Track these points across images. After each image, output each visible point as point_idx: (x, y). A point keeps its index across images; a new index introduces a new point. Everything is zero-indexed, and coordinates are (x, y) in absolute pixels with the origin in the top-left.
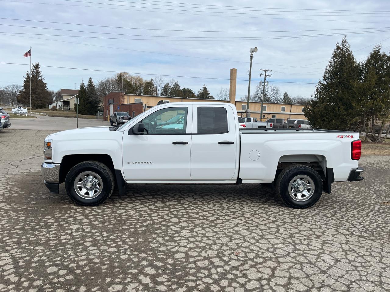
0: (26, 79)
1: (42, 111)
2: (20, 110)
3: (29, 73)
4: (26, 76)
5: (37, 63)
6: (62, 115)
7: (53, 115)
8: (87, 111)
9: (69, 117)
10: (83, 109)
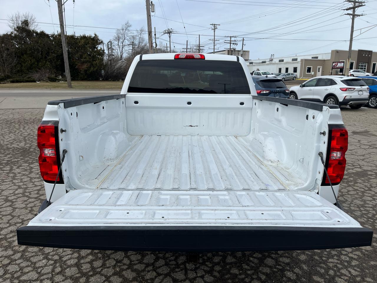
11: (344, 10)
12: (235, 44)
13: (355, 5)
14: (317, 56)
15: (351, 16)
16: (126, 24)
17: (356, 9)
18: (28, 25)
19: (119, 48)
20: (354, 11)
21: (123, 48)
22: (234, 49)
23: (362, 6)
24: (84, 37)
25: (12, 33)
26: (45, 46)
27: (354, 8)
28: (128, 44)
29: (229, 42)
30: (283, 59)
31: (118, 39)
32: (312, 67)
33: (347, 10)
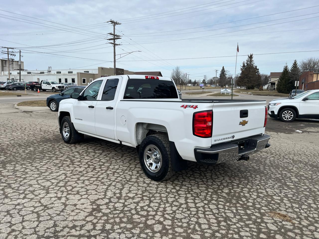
0: (243, 67)
1: (249, 91)
2: (226, 90)
3: (245, 62)
4: (242, 65)
5: (252, 54)
6: (264, 94)
7: (257, 94)
8: (287, 90)
9: (270, 95)
10: (283, 89)
11: (108, 39)
12: (13, 55)
13: (114, 37)
14: (88, 71)
15: (113, 45)
17: (116, 40)
20: (114, 42)
22: (12, 60)
23: (119, 38)
27: (114, 39)
29: (7, 52)
30: (60, 71)
32: (86, 79)
33: (110, 40)
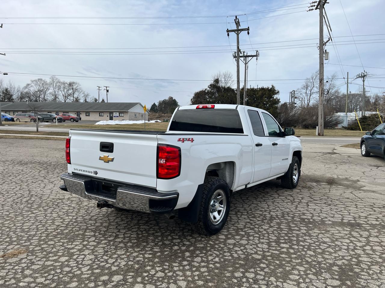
16: (316, 72)
18: (218, 83)
19: (306, 96)
21: (310, 95)
24: (263, 89)
25: (206, 90)
26: (228, 99)
28: (317, 91)
31: (307, 87)
